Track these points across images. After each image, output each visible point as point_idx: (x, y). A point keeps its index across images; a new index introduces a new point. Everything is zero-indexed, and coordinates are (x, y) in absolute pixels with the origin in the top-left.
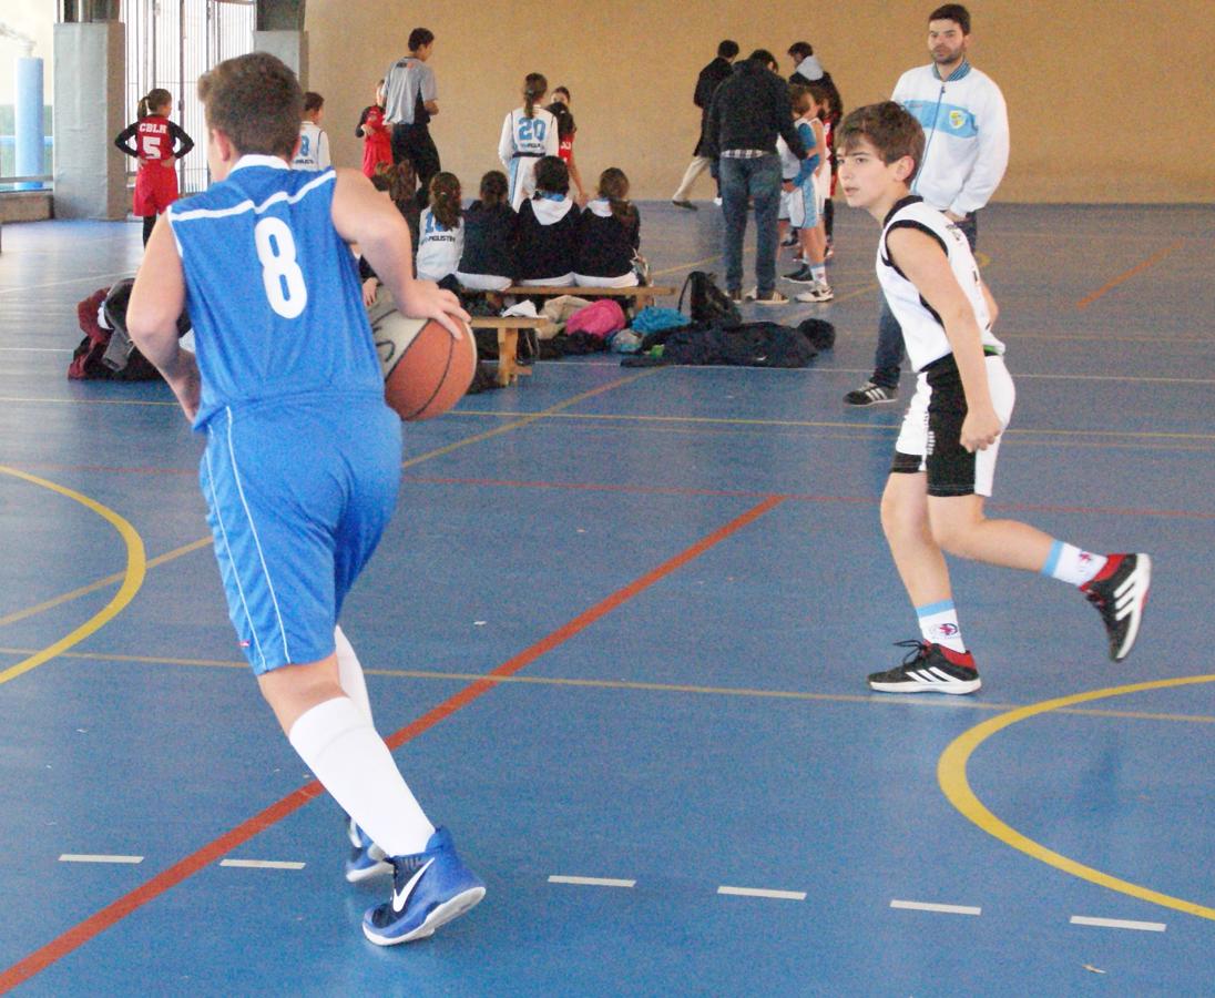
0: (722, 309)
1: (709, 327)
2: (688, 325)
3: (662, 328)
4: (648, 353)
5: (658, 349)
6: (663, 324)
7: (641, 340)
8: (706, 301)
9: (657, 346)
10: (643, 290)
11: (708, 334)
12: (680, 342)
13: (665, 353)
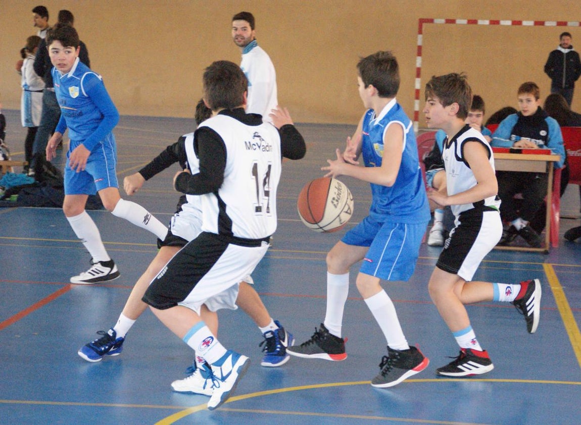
0: (53, 175)
1: (45, 185)
2: (32, 184)
3: (17, 185)
4: (8, 199)
5: (14, 197)
6: (17, 182)
7: (4, 192)
8: (43, 170)
9: (13, 196)
10: (6, 163)
11: (44, 189)
12: (27, 194)
13: (19, 199)
